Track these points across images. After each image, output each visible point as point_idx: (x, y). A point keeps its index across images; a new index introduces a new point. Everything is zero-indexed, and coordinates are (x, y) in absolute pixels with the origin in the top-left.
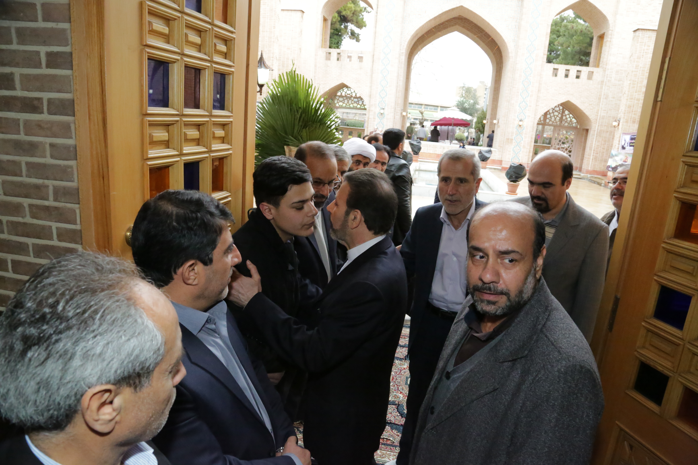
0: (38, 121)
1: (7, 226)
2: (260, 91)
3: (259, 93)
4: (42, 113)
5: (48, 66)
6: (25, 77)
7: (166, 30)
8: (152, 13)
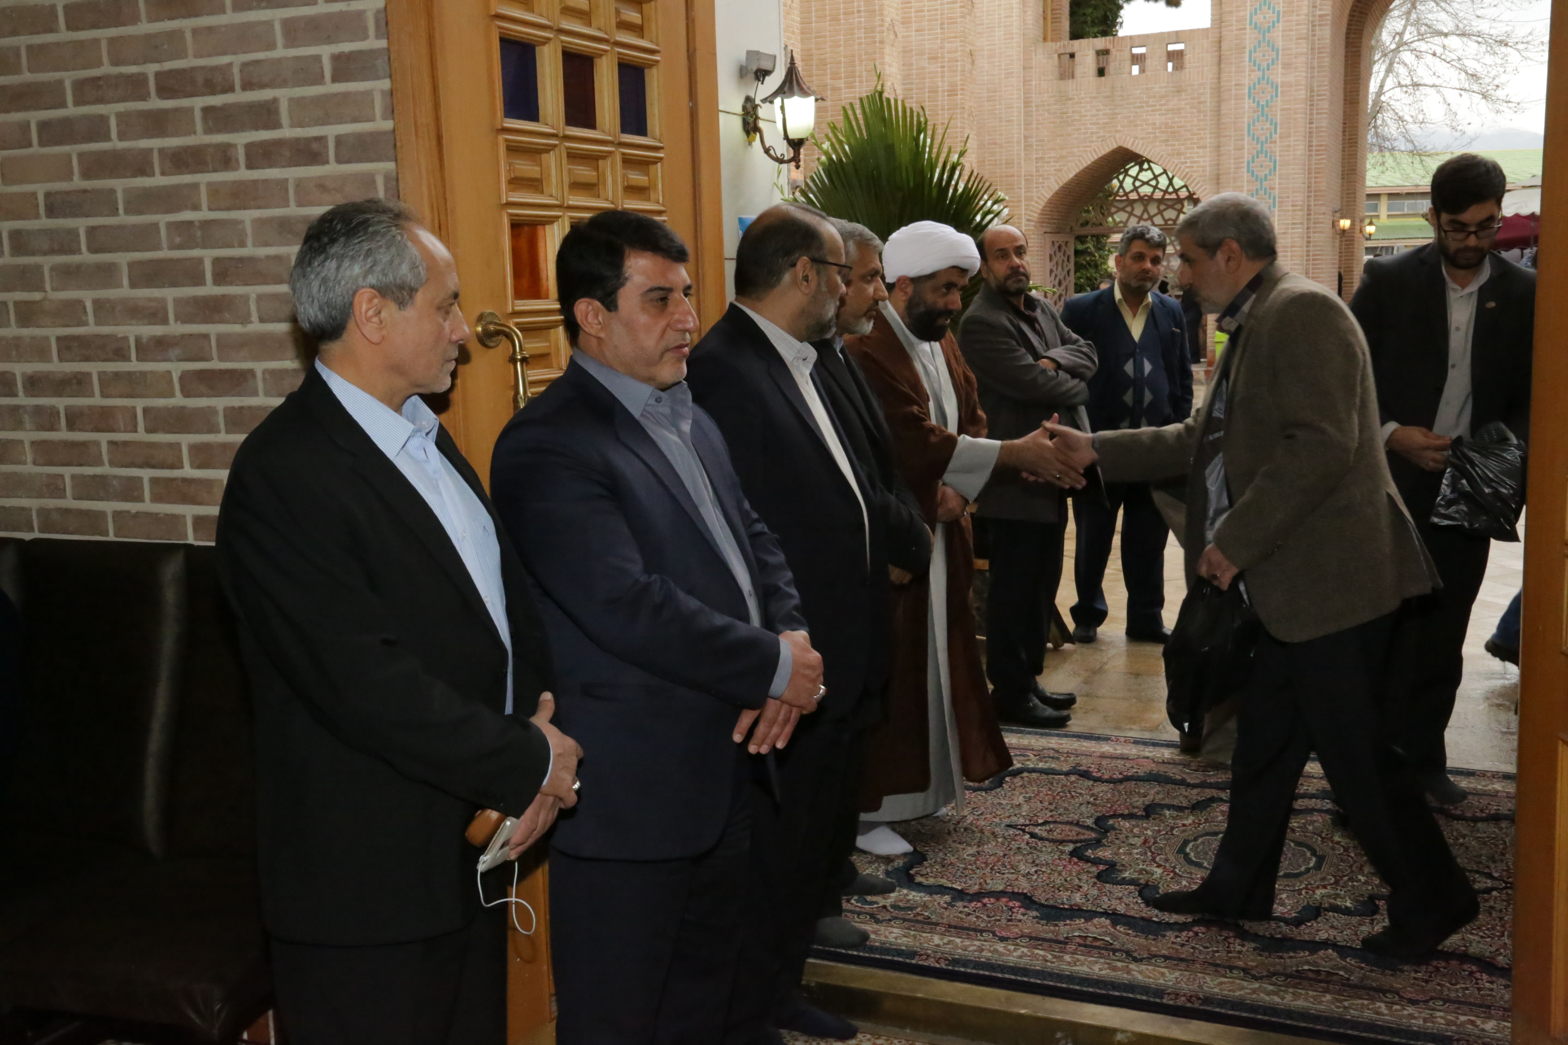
0: (320, 178)
2: (796, 159)
3: (793, 164)
4: (326, 162)
5: (335, 79)
6: (297, 103)
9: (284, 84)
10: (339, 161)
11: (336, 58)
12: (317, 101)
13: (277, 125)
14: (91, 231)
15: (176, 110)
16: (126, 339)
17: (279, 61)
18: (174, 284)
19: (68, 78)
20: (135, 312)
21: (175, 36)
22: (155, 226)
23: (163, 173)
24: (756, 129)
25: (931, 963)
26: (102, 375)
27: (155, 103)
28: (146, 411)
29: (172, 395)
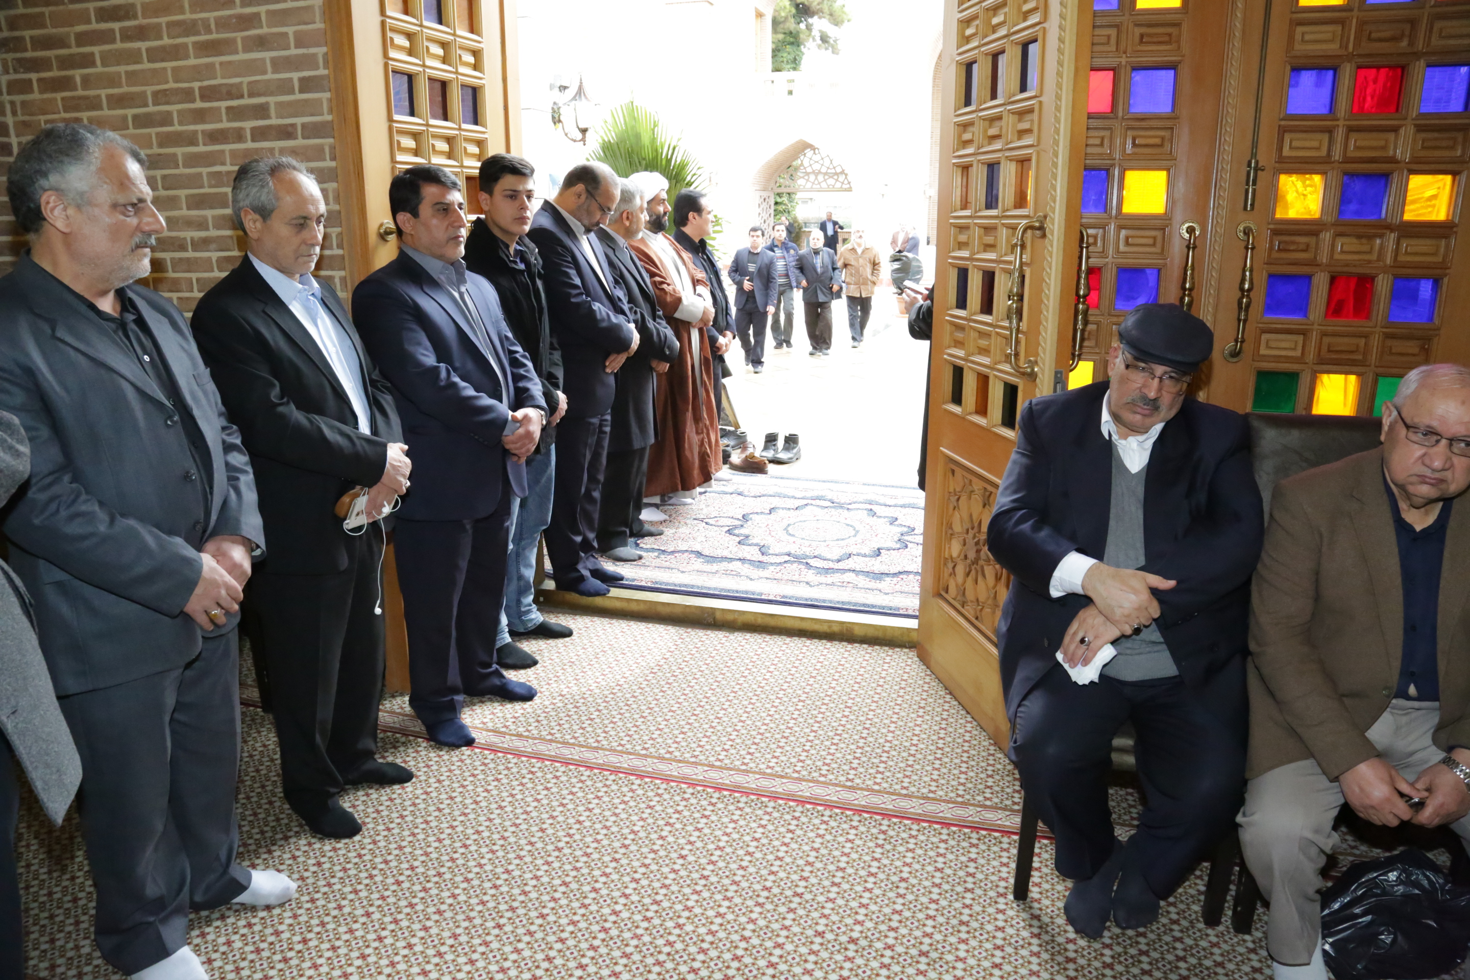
2: (583, 140)
3: (582, 142)
4: (296, 138)
5: (301, 91)
6: (279, 105)
7: (406, 44)
8: (393, 30)
9: (272, 94)
10: (304, 138)
11: (301, 80)
12: (290, 104)
13: (268, 117)
14: (164, 177)
15: (211, 108)
16: (185, 239)
17: (269, 81)
18: (211, 208)
19: (149, 90)
20: (189, 223)
21: (211, 66)
22: (200, 174)
23: (204, 145)
24: (560, 121)
25: (643, 584)
26: (172, 259)
27: (199, 104)
28: (198, 280)
29: (212, 271)
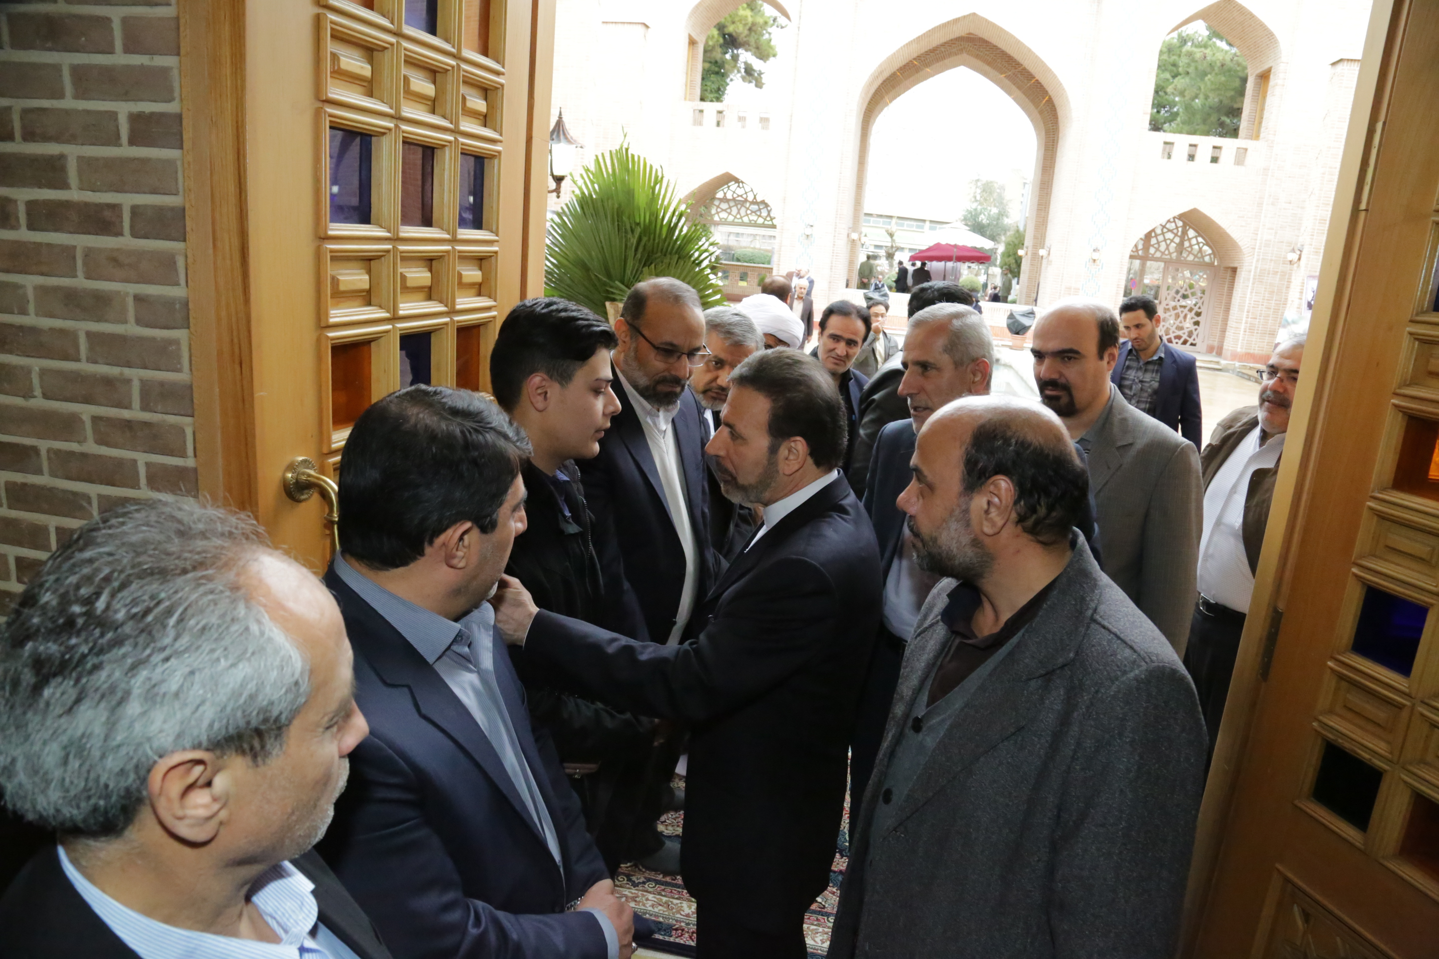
0: (112, 250)
1: (49, 458)
2: (557, 191)
4: (120, 234)
5: (132, 142)
6: (86, 163)
7: (365, 70)
8: (339, 37)
9: (72, 139)
10: (135, 235)
11: (136, 119)
12: (110, 164)
13: (64, 185)
17: (67, 112)
